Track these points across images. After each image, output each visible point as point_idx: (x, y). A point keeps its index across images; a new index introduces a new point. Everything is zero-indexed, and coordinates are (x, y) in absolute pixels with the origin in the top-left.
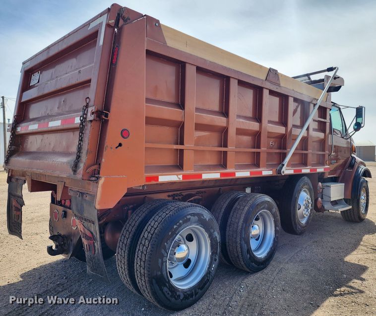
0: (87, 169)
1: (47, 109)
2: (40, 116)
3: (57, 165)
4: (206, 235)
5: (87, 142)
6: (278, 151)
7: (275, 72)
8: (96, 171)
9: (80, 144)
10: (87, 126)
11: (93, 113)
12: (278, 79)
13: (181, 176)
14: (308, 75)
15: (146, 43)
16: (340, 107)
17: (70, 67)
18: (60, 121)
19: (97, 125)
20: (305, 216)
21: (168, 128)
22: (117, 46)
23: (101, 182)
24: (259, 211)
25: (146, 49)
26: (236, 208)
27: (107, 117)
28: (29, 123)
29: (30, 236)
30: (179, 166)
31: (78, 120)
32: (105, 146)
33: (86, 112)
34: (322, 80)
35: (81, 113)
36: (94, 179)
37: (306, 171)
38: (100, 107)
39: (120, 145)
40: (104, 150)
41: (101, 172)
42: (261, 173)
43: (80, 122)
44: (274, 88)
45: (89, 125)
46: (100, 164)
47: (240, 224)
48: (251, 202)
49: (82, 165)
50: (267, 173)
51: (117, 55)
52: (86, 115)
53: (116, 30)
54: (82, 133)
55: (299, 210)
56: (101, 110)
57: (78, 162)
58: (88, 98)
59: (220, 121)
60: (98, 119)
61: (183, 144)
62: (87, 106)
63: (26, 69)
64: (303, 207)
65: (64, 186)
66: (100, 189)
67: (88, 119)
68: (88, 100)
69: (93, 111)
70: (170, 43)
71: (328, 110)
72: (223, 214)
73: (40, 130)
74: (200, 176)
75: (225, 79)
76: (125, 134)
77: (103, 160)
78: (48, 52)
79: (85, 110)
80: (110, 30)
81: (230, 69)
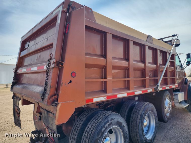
0: (50, 98)
1: (31, 61)
2: (28, 64)
3: (34, 93)
4: (121, 131)
5: (50, 81)
6: (153, 78)
7: (151, 37)
8: (56, 99)
9: (46, 82)
10: (50, 70)
11: (54, 63)
12: (152, 41)
13: (106, 97)
14: (162, 39)
15: (85, 22)
16: (178, 54)
17: (43, 38)
18: (37, 67)
19: (57, 70)
20: (169, 112)
21: (97, 69)
22: (68, 23)
23: (59, 106)
24: (147, 112)
25: (85, 25)
26: (134, 111)
27: (63, 65)
28: (22, 68)
29: (26, 123)
30: (104, 90)
31: (45, 67)
32: (62, 83)
33: (50, 63)
34: (171, 41)
35: (47, 63)
36: (54, 104)
37: (167, 88)
38: (58, 59)
39: (71, 82)
40: (61, 86)
41: (58, 100)
42: (147, 91)
43: (46, 68)
44: (151, 45)
45: (52, 70)
46: (58, 95)
47: (138, 121)
48: (143, 107)
49: (47, 96)
50: (150, 91)
51: (68, 29)
52: (50, 64)
53: (68, 14)
54: (48, 75)
55: (165, 109)
56: (59, 61)
57: (45, 93)
58: (51, 54)
59: (125, 64)
60: (57, 66)
61: (106, 78)
62: (51, 59)
63: (23, 40)
64: (167, 108)
65: (38, 105)
66: (58, 111)
67: (51, 67)
68: (51, 55)
69: (54, 62)
70: (98, 22)
71: (175, 55)
72: (127, 114)
73: (27, 72)
74: (116, 96)
75: (126, 41)
76: (73, 74)
77: (60, 92)
78: (32, 31)
79: (50, 61)
80: (64, 14)
81: (129, 35)
